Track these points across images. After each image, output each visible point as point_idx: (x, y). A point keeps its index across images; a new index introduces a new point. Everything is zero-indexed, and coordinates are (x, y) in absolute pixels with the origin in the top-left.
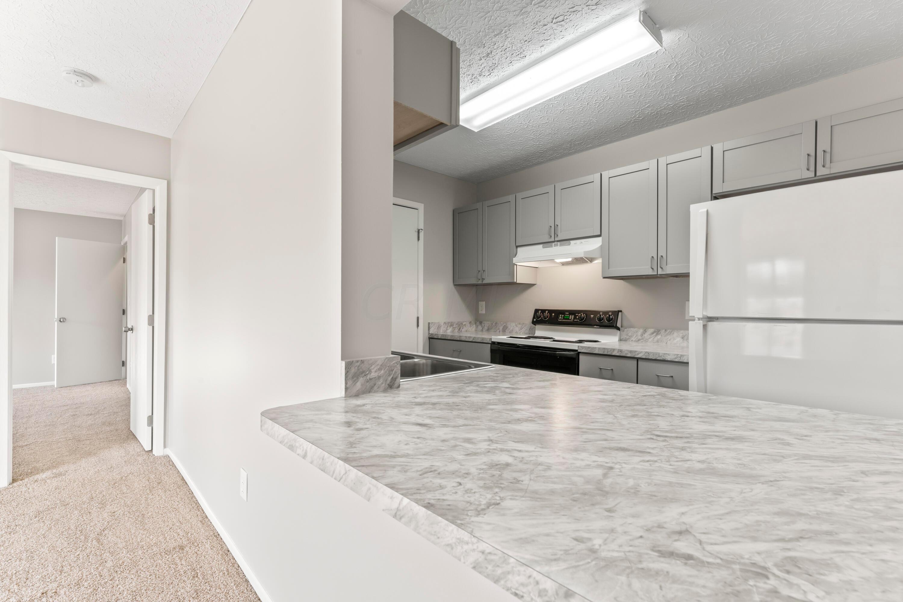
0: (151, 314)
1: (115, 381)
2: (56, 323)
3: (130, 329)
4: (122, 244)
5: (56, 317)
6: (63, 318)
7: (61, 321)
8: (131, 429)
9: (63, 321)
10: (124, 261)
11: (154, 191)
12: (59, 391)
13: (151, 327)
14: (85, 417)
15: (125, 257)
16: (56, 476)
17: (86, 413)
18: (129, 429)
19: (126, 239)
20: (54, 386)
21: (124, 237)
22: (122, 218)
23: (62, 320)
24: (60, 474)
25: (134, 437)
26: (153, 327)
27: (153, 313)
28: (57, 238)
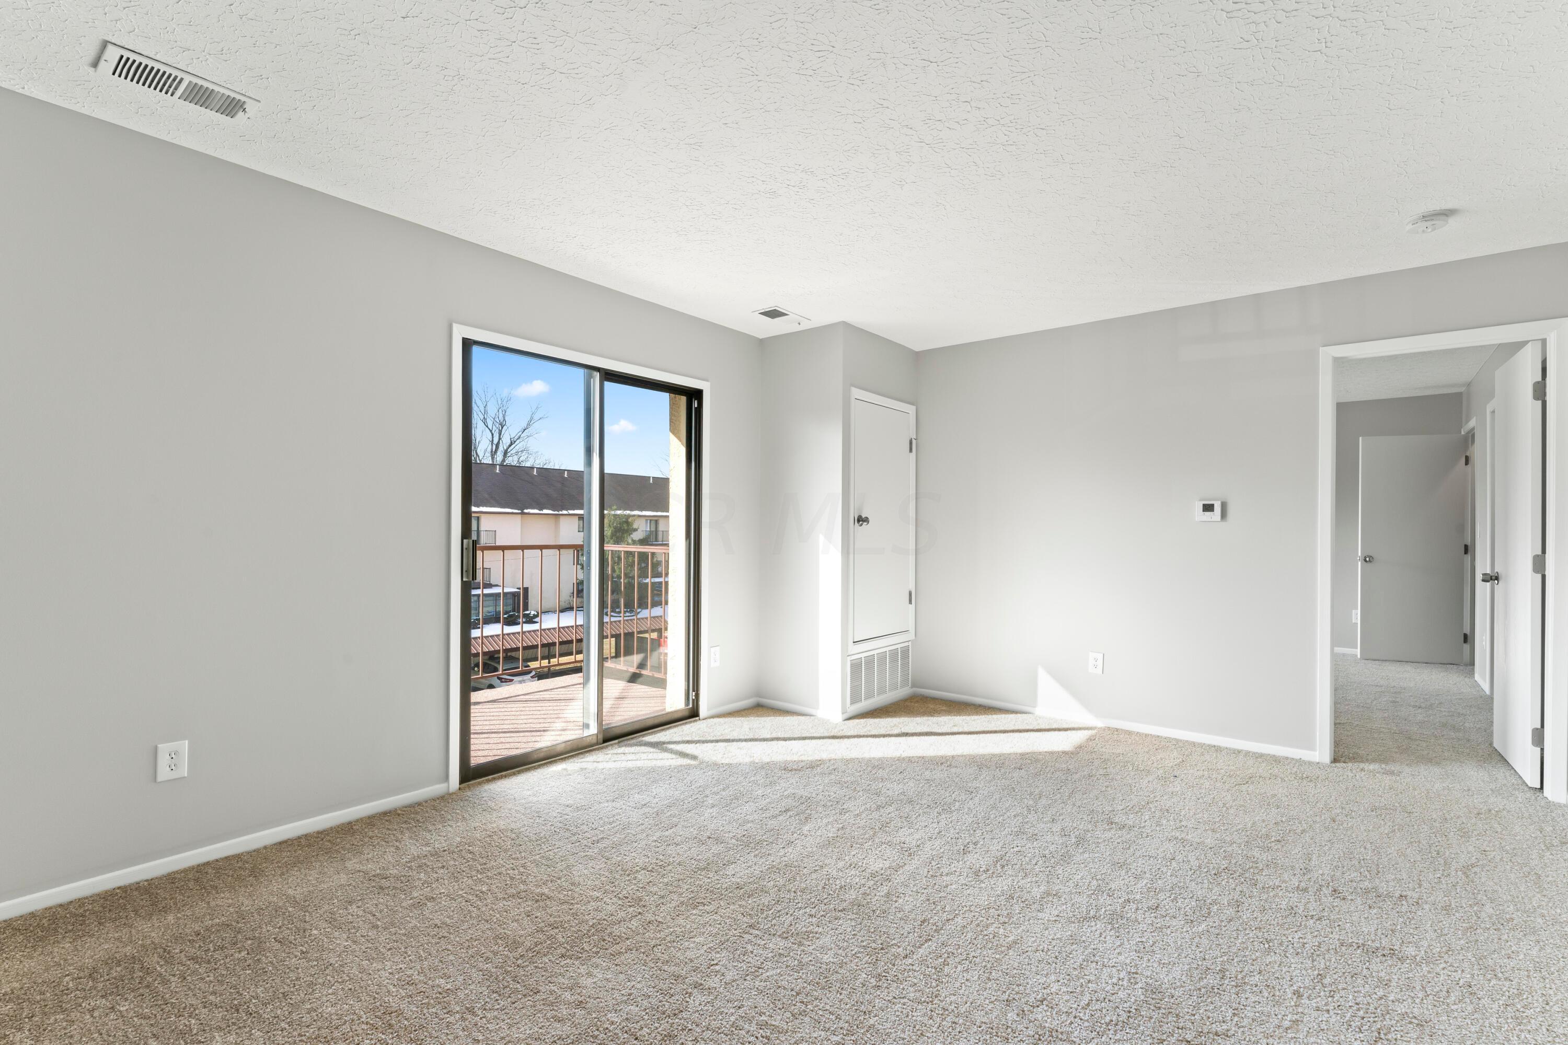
0: (1539, 552)
1: (1452, 666)
2: (1360, 563)
3: (1494, 578)
4: (1463, 433)
5: (1360, 554)
6: (1370, 557)
7: (1365, 561)
8: (1495, 745)
9: (1370, 561)
10: (1467, 463)
11: (1544, 342)
12: (1365, 664)
13: (1539, 576)
14: (1411, 708)
15: (1468, 454)
16: (1387, 773)
17: (1412, 704)
18: (1491, 744)
19: (1472, 423)
20: (1357, 656)
21: (1467, 422)
22: (1462, 389)
23: (1368, 559)
24: (1392, 773)
25: (1504, 761)
26: (1544, 577)
27: (1544, 551)
28: (1361, 438)
